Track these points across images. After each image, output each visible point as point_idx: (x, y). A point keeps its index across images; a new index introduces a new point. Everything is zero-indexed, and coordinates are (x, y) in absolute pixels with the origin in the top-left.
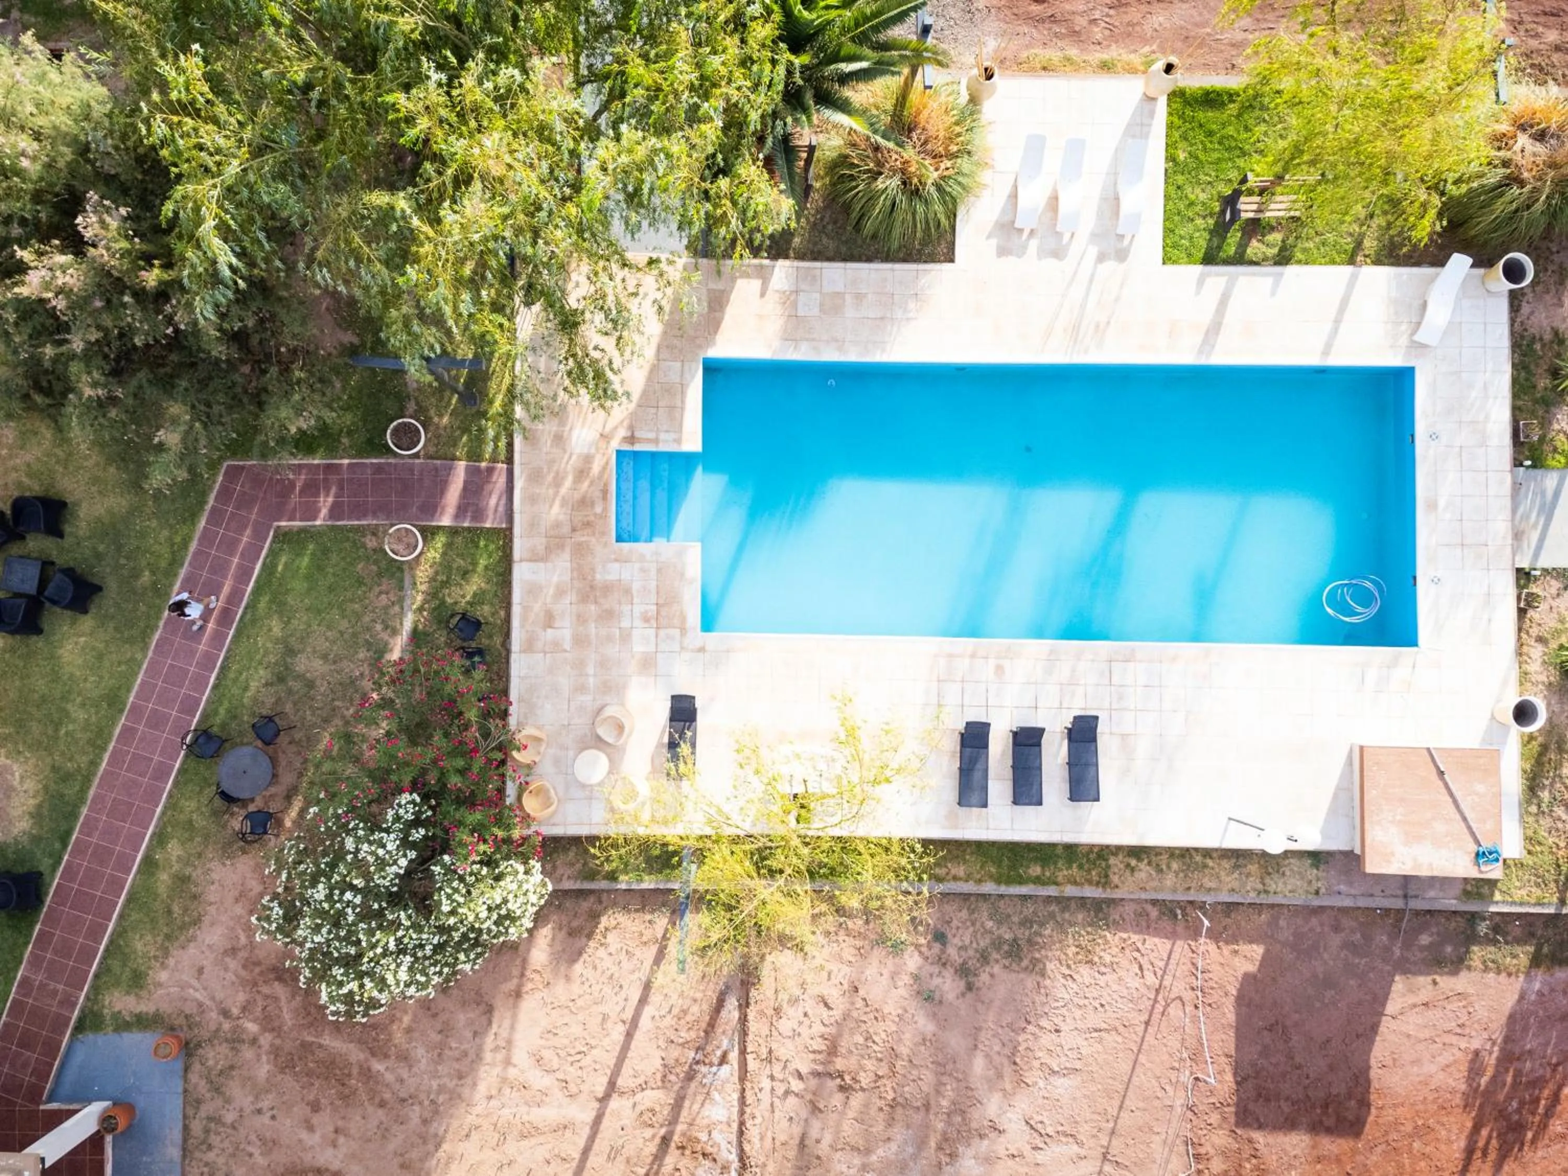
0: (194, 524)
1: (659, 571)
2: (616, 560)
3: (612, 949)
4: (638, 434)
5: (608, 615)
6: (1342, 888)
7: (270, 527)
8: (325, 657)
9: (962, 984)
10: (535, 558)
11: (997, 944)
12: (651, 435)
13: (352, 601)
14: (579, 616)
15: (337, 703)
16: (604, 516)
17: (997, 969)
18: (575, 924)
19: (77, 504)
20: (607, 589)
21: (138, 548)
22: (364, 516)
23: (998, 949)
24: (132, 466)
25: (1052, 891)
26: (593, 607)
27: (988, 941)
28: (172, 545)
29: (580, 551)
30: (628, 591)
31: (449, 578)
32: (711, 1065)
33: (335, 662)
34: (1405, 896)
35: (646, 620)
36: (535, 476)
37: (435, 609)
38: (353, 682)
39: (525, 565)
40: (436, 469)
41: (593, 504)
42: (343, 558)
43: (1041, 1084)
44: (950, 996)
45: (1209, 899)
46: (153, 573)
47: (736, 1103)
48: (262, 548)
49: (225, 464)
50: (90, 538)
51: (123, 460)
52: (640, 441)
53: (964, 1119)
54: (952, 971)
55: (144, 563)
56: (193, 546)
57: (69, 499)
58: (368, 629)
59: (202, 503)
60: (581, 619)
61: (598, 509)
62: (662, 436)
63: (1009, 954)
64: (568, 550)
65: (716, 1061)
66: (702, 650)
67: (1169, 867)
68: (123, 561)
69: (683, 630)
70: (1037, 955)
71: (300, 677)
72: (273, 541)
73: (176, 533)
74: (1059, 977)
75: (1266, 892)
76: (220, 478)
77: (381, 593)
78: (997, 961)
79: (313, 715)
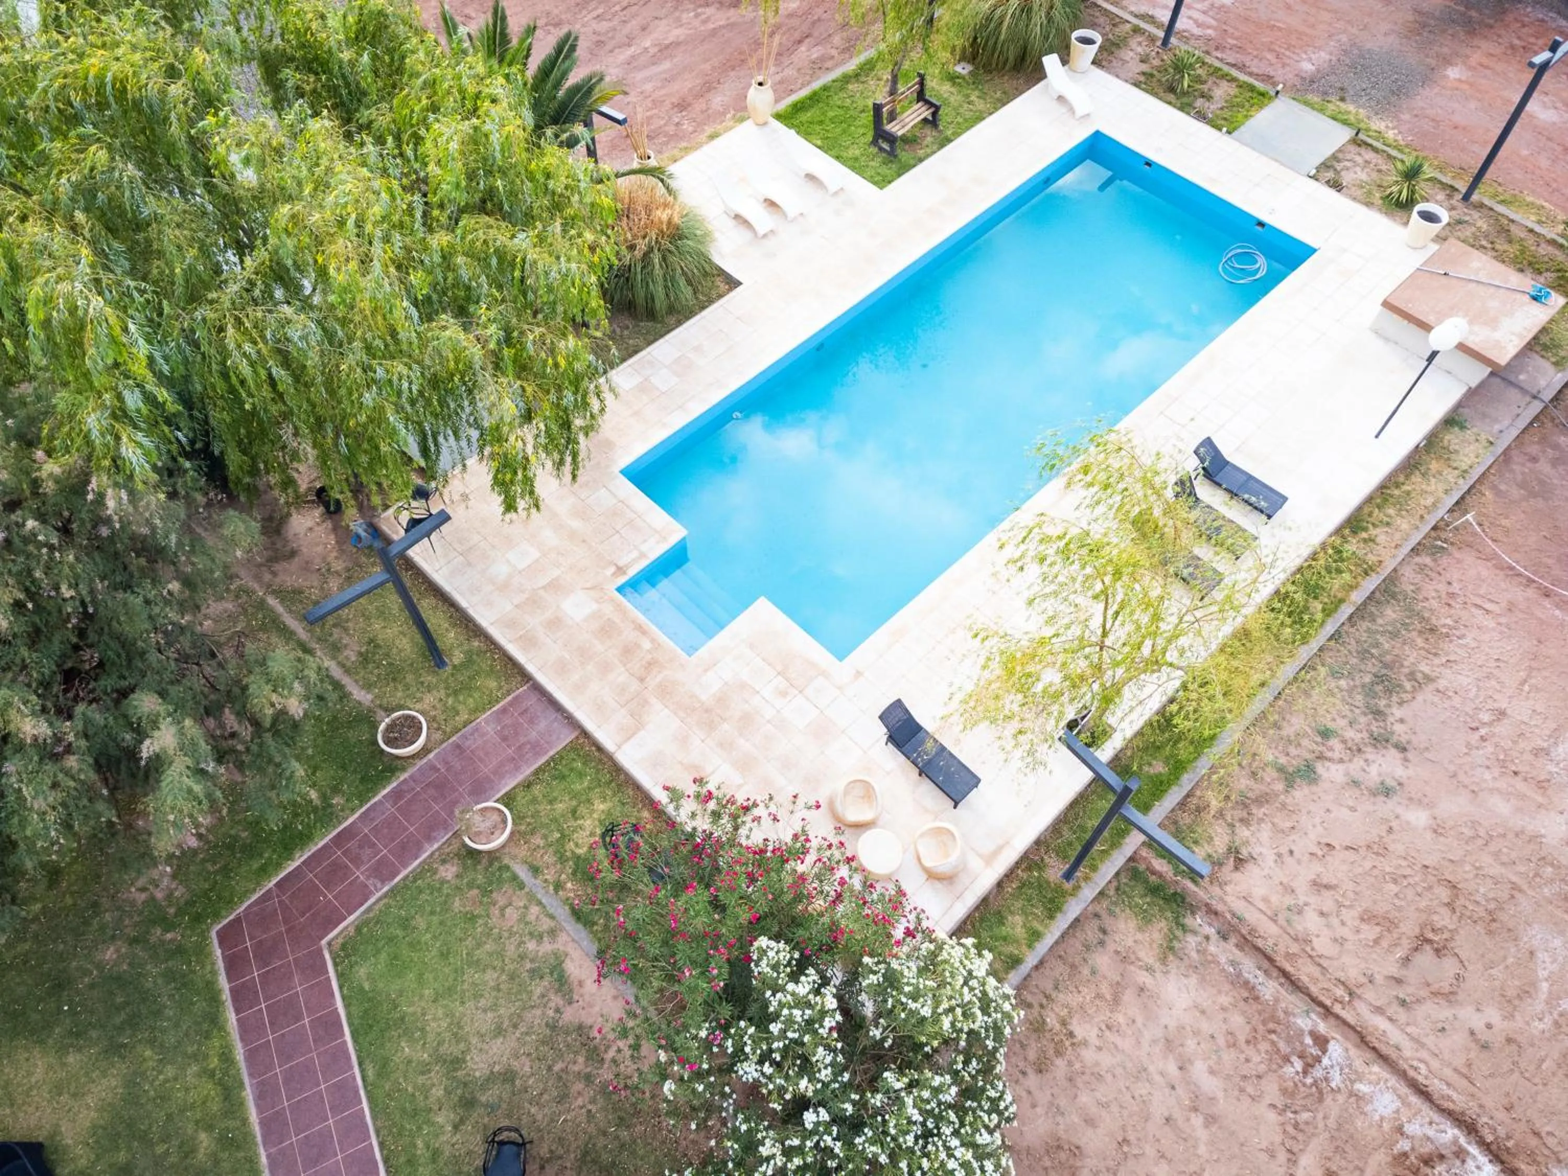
0: (222, 1029)
1: (751, 646)
2: (706, 671)
3: (1093, 1040)
4: (621, 564)
5: (747, 721)
6: (1497, 427)
7: (320, 951)
8: (499, 1031)
9: (1393, 752)
10: (629, 734)
11: (1368, 690)
12: (635, 554)
13: (479, 945)
14: (721, 745)
15: (557, 1067)
16: (656, 645)
17: (1398, 712)
18: (1032, 1055)
19: (55, 1133)
20: (722, 700)
21: (170, 1117)
22: (419, 849)
23: (1375, 696)
24: (94, 1034)
25: (1346, 610)
26: (726, 726)
27: (1359, 697)
28: (212, 1074)
29: (665, 691)
30: (743, 686)
31: (561, 831)
32: (1318, 1060)
33: (515, 1026)
34: (1535, 397)
35: (784, 694)
36: (562, 668)
37: (574, 873)
38: (553, 1027)
39: (626, 747)
40: (458, 746)
41: (638, 646)
42: (432, 913)
43: (1552, 768)
44: (1400, 772)
45: (1441, 512)
46: (210, 1128)
47: (1385, 1075)
48: (328, 979)
49: (213, 934)
50: (98, 1158)
51: (78, 1035)
52: (628, 566)
53: (1552, 865)
54: (1369, 749)
55: (190, 1128)
56: (239, 1053)
57: (40, 1136)
58: (522, 957)
59: (214, 999)
60: (725, 746)
61: (646, 645)
62: (644, 548)
63: (1389, 692)
64: (653, 700)
65: (1315, 1051)
66: (859, 674)
67: (1389, 516)
68: (160, 1149)
69: (824, 674)
70: (1406, 671)
71: (491, 1078)
72: (336, 965)
73: (206, 1057)
74: (1442, 669)
75: (1465, 471)
76: (218, 952)
77: (502, 910)
78: (1389, 706)
79: (541, 1106)
